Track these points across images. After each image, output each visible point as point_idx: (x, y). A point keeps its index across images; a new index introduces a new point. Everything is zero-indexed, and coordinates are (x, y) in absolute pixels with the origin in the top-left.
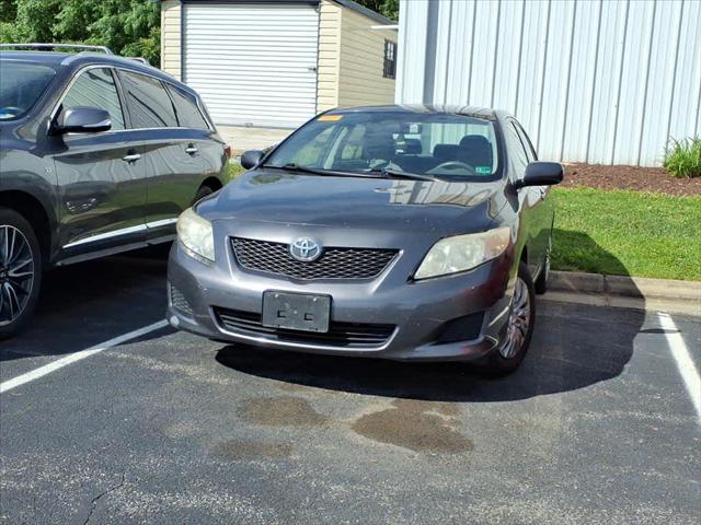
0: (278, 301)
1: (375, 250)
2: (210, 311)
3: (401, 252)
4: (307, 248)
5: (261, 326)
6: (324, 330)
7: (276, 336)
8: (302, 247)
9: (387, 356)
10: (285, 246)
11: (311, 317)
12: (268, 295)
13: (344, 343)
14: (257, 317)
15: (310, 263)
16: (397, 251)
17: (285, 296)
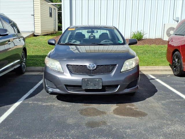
0: (86, 82)
1: (110, 65)
2: (64, 86)
3: (117, 65)
4: (93, 66)
5: (82, 89)
6: (101, 88)
7: (85, 91)
8: (91, 66)
9: (117, 93)
10: (85, 66)
11: (96, 85)
12: (83, 80)
13: (105, 91)
14: (80, 86)
15: (93, 70)
16: (116, 65)
17: (88, 80)
